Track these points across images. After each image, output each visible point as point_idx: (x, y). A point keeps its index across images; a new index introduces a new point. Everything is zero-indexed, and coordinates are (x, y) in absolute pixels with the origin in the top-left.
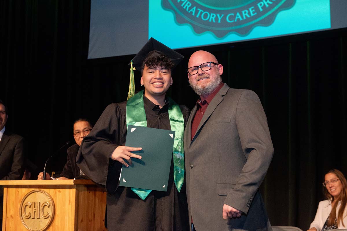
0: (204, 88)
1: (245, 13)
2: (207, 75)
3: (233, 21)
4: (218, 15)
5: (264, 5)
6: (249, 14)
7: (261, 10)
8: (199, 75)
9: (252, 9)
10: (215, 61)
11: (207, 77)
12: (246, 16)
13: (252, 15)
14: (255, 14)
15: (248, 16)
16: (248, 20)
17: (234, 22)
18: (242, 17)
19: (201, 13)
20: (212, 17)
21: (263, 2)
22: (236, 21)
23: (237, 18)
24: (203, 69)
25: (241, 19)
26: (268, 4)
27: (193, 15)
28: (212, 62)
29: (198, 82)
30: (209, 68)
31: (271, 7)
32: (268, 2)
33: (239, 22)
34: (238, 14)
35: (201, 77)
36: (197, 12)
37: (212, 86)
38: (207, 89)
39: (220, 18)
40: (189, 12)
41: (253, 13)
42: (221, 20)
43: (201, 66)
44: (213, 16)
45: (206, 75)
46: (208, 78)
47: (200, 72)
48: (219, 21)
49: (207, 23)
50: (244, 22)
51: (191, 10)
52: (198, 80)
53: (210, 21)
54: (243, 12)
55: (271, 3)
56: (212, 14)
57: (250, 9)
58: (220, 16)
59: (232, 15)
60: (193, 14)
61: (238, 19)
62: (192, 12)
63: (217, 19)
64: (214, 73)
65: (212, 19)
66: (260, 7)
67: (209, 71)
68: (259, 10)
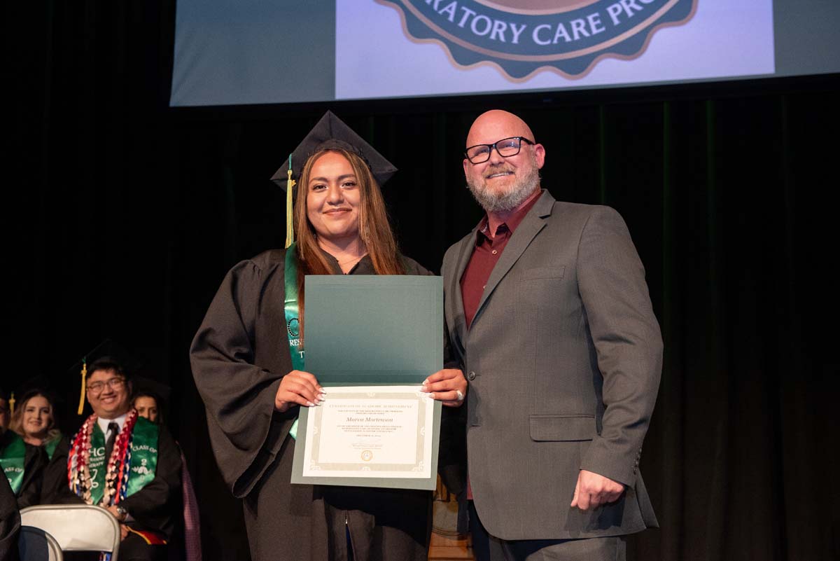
0: (500, 196)
1: (578, 25)
2: (510, 168)
3: (548, 42)
4: (513, 26)
5: (624, 11)
6: (588, 28)
7: (616, 22)
8: (493, 165)
9: (595, 19)
10: (530, 137)
11: (510, 170)
12: (580, 33)
13: (595, 31)
14: (603, 29)
15: (586, 34)
16: (584, 42)
17: (551, 44)
18: (571, 35)
19: (471, 17)
20: (496, 30)
21: (620, 4)
22: (555, 41)
23: (558, 35)
24: (501, 152)
25: (568, 39)
26: (632, 9)
27: (449, 22)
28: (522, 138)
29: (488, 181)
30: (516, 151)
31: (639, 17)
32: (633, 4)
33: (563, 46)
34: (561, 27)
35: (495, 169)
36: (459, 14)
37: (520, 191)
38: (508, 197)
39: (516, 34)
40: (441, 12)
41: (598, 27)
42: (520, 37)
43: (497, 146)
44: (500, 27)
45: (508, 166)
46: (511, 173)
47: (495, 158)
48: (515, 41)
49: (485, 42)
50: (575, 46)
51: (446, 9)
52: (489, 177)
53: (493, 37)
54: (573, 23)
55: (639, 8)
56: (497, 23)
57: (590, 18)
58: (518, 28)
59: (546, 29)
60: (451, 18)
61: (562, 39)
62: (446, 14)
63: (509, 33)
64: (526, 163)
65: (497, 34)
66: (614, 16)
67: (516, 156)
68: (612, 22)
